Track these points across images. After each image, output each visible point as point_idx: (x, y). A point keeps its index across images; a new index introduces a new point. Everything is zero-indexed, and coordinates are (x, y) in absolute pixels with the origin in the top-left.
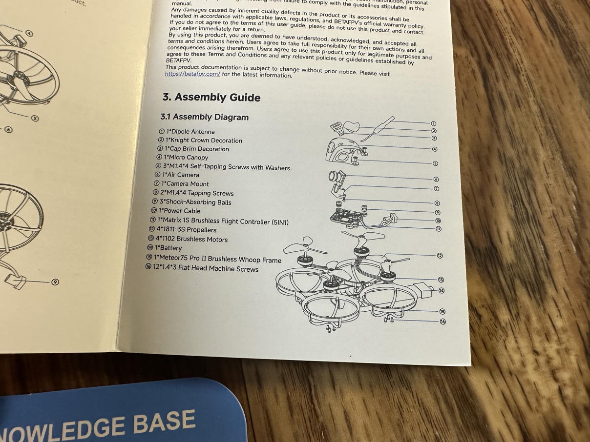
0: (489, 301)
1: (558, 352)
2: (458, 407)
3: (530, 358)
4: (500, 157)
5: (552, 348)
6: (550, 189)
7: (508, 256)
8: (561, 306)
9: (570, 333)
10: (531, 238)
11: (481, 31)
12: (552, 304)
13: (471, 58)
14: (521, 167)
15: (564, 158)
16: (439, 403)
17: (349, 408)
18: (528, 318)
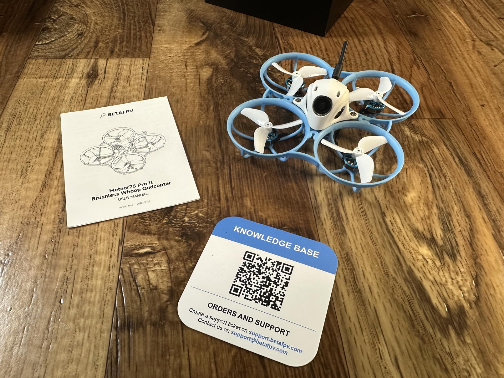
0: (432, 257)
1: (462, 280)
2: (418, 293)
3: (449, 280)
4: (437, 206)
5: (459, 278)
6: (459, 221)
7: (440, 242)
8: (463, 264)
9: (467, 274)
10: (450, 237)
11: (429, 159)
12: (459, 262)
13: (424, 168)
14: (446, 211)
15: (465, 211)
16: (409, 290)
17: (371, 285)
18: (449, 266)
